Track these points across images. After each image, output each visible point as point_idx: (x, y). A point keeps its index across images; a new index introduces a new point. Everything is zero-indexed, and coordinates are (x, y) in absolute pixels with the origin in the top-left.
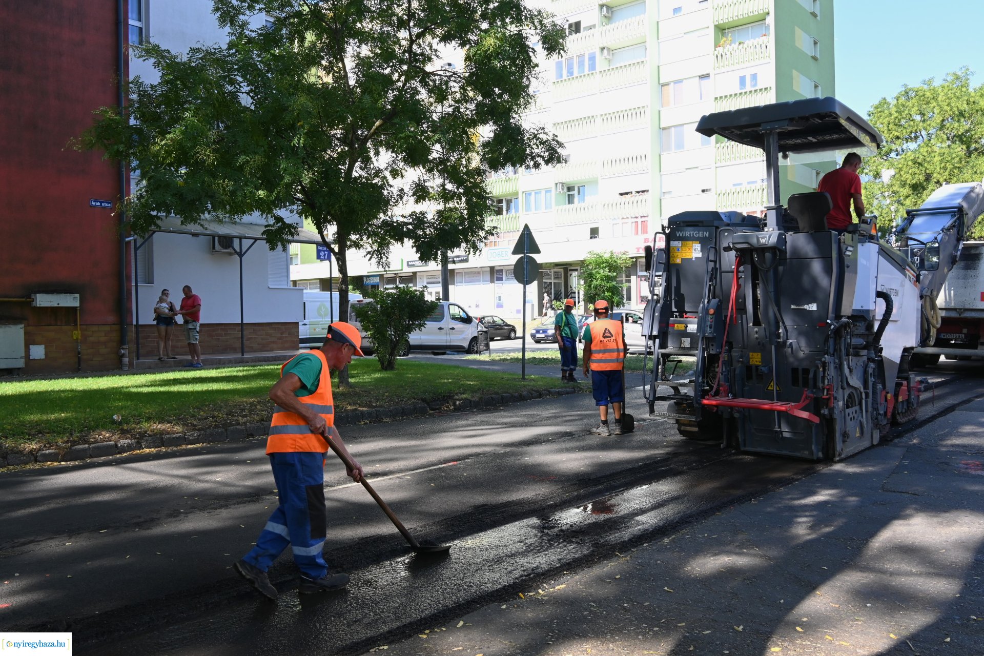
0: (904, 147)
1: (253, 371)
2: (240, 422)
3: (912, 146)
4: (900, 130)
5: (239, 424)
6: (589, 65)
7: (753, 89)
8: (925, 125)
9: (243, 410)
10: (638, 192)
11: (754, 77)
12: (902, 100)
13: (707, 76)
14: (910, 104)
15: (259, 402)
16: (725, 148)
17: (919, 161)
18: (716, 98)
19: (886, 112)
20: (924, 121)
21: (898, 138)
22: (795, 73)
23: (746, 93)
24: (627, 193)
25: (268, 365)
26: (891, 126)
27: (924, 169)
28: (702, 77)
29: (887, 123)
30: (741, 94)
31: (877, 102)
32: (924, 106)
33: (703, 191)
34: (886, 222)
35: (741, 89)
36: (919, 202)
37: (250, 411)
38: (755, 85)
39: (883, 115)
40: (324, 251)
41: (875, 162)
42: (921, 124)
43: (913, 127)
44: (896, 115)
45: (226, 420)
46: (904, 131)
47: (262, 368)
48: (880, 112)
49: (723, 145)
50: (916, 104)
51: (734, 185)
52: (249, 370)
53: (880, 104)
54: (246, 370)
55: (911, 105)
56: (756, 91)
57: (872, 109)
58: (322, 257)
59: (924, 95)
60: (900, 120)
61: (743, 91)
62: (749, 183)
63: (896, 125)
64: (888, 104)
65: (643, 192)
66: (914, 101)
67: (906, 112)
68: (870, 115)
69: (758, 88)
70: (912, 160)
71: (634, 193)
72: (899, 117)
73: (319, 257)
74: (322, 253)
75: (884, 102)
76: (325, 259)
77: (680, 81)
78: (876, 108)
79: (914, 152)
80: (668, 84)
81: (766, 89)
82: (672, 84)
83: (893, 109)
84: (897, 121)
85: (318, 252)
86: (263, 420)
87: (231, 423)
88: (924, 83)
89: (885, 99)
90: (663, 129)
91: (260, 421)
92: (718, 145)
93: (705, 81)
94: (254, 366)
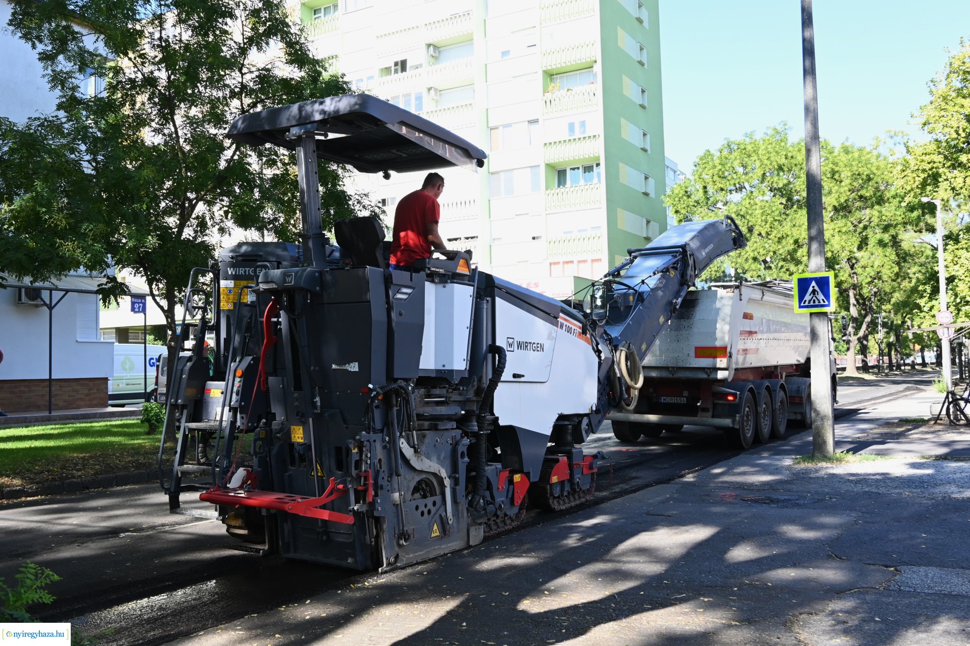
0: (728, 198)
1: (68, 428)
2: (76, 475)
3: (736, 197)
4: (723, 182)
5: (74, 477)
6: (416, 105)
7: (582, 136)
8: (747, 178)
9: (76, 464)
10: (467, 238)
11: (583, 124)
12: (725, 153)
13: (536, 121)
14: (732, 156)
15: (91, 457)
16: (555, 195)
17: (742, 213)
18: (545, 144)
19: (711, 163)
20: (746, 174)
21: (722, 189)
22: (623, 121)
23: (575, 140)
24: (456, 239)
25: (80, 423)
26: (716, 178)
27: (746, 221)
28: (531, 122)
29: (711, 174)
30: (570, 140)
31: (702, 154)
32: (746, 159)
33: (534, 238)
34: (713, 272)
35: (570, 135)
36: (742, 254)
37: (84, 465)
38: (584, 132)
39: (708, 167)
40: (139, 303)
41: (701, 212)
42: (744, 177)
43: (735, 180)
44: (720, 167)
45: (61, 474)
46: (728, 183)
47: (74, 425)
48: (705, 163)
49: (553, 192)
50: (738, 157)
51: (565, 233)
52: (63, 428)
53: (705, 156)
54: (60, 428)
55: (733, 158)
56: (584, 138)
57: (697, 160)
58: (137, 310)
59: (745, 149)
60: (723, 173)
61: (572, 138)
62: (579, 231)
63: (720, 177)
64: (712, 155)
65: (472, 238)
66: (736, 154)
67: (729, 165)
68: (696, 166)
69: (586, 135)
70: (735, 212)
71: (462, 239)
72: (723, 169)
73: (133, 309)
74: (136, 306)
75: (708, 153)
76: (139, 312)
77: (508, 126)
78: (701, 159)
79: (737, 204)
80: (497, 128)
81: (594, 136)
82: (501, 128)
83: (717, 162)
84: (720, 173)
85: (133, 304)
86: (97, 473)
87: (66, 476)
88: (746, 135)
89: (708, 151)
90: (492, 174)
91: (94, 474)
92: (548, 192)
93: (534, 126)
94: (66, 424)
